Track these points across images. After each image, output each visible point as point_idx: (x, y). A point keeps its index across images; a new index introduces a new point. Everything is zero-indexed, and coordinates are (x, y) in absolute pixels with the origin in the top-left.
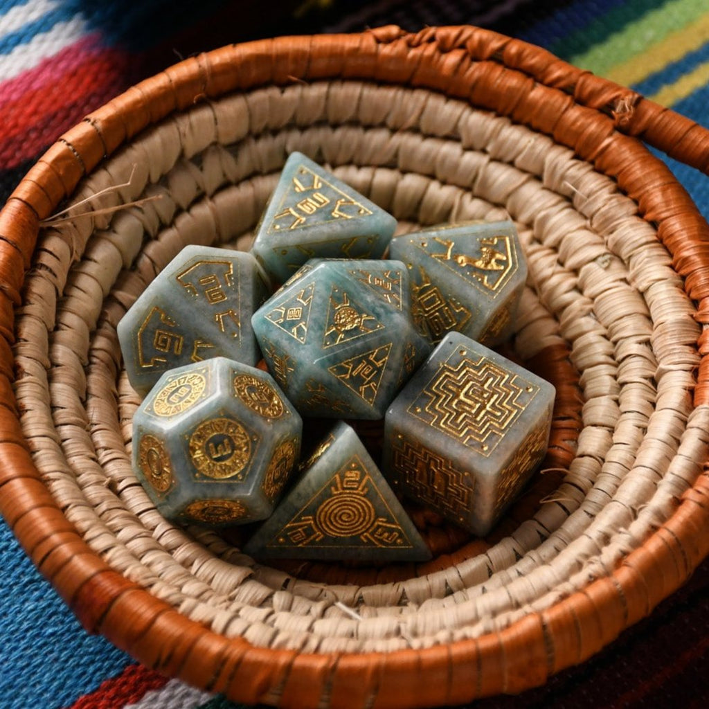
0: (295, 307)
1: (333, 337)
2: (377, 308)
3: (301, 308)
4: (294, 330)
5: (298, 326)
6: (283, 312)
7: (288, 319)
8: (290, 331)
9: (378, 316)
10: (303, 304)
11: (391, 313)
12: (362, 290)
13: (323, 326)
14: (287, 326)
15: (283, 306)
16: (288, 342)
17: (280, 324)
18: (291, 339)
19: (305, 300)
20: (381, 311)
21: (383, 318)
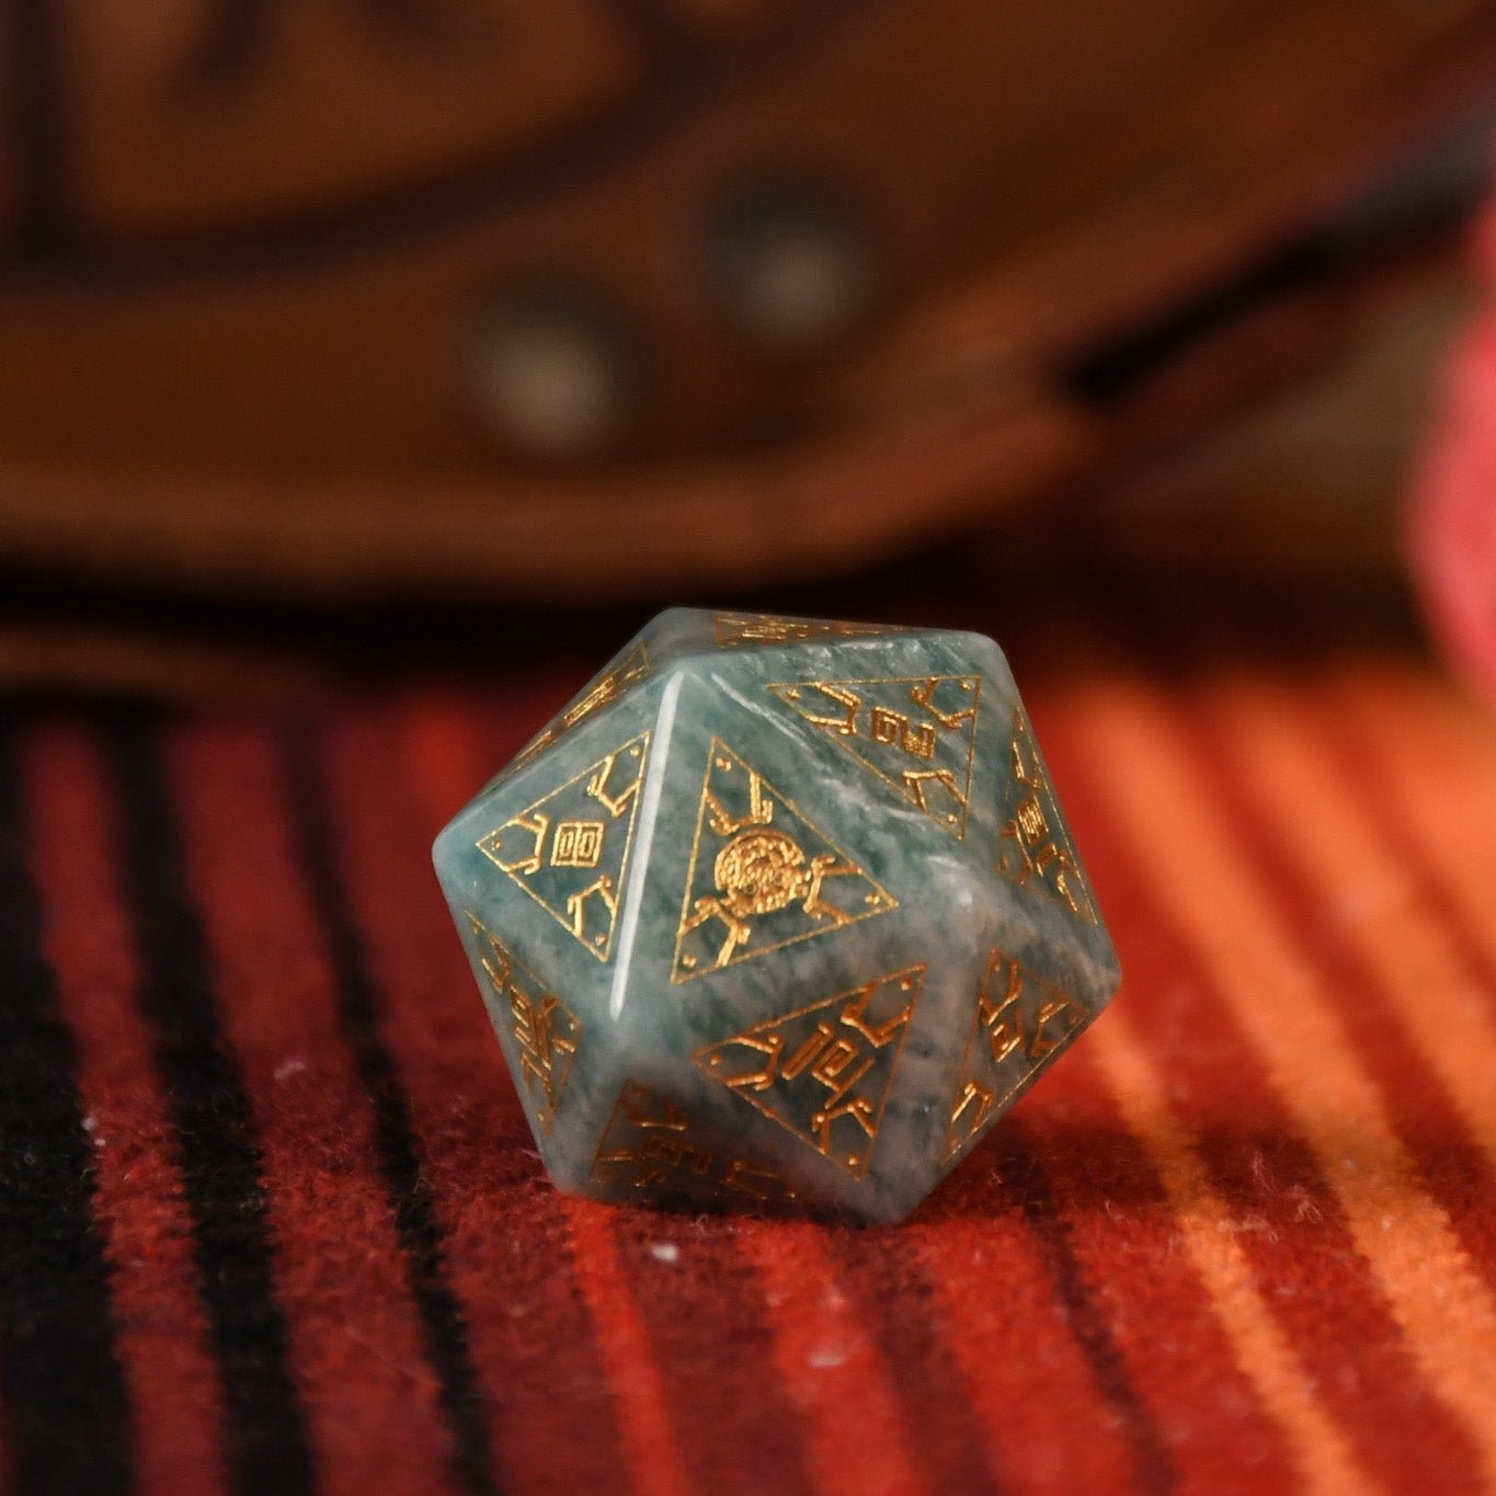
0: (582, 819)
1: (711, 935)
2: (872, 833)
3: (600, 826)
4: (575, 903)
5: (586, 893)
6: (541, 833)
7: (553, 862)
8: (561, 906)
9: (877, 862)
10: (609, 812)
11: (927, 849)
12: (819, 766)
13: (675, 900)
14: (551, 887)
15: (541, 809)
16: (551, 949)
17: (527, 879)
18: (562, 939)
19: (613, 798)
20: (888, 843)
21: (895, 867)
